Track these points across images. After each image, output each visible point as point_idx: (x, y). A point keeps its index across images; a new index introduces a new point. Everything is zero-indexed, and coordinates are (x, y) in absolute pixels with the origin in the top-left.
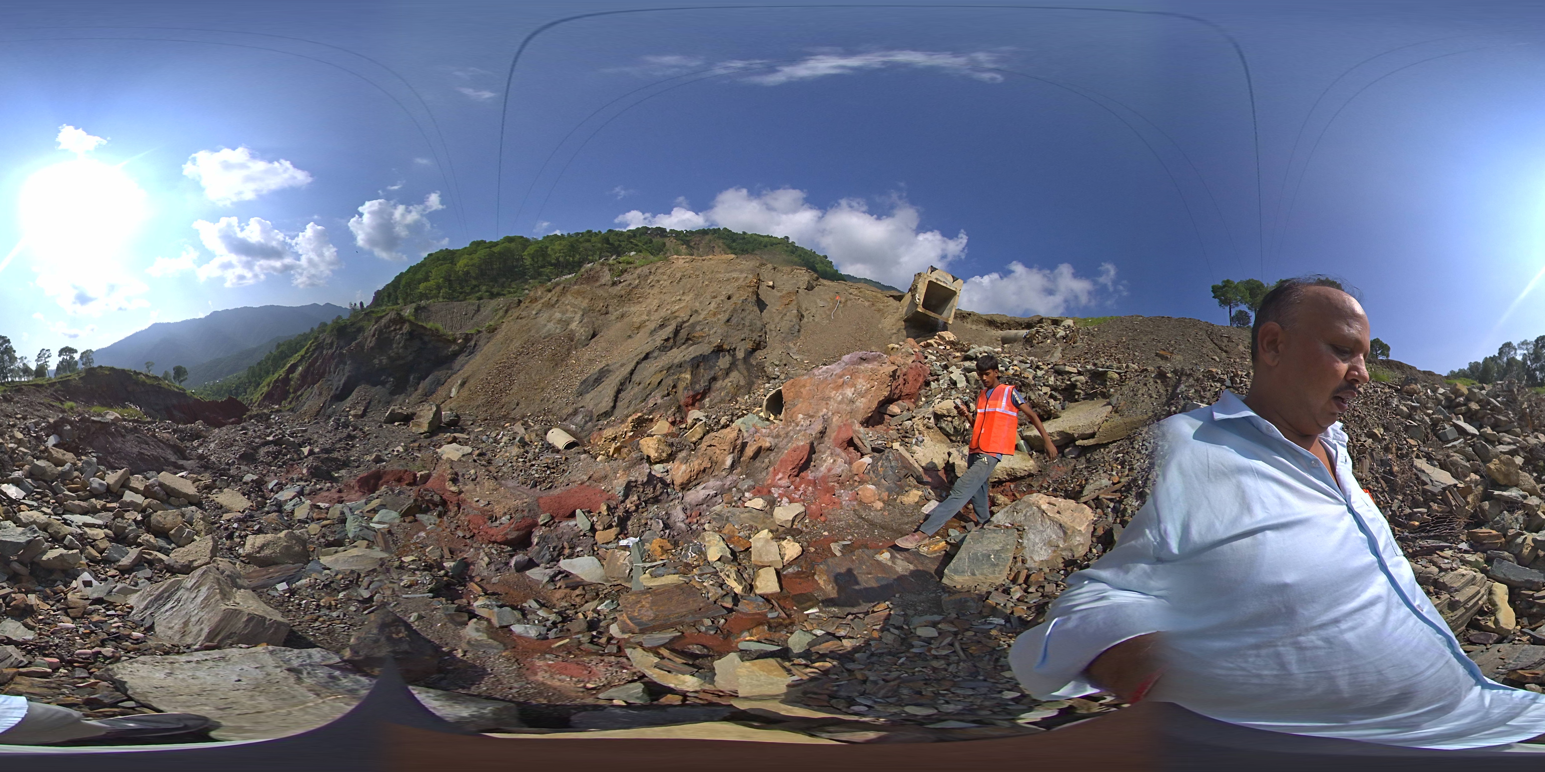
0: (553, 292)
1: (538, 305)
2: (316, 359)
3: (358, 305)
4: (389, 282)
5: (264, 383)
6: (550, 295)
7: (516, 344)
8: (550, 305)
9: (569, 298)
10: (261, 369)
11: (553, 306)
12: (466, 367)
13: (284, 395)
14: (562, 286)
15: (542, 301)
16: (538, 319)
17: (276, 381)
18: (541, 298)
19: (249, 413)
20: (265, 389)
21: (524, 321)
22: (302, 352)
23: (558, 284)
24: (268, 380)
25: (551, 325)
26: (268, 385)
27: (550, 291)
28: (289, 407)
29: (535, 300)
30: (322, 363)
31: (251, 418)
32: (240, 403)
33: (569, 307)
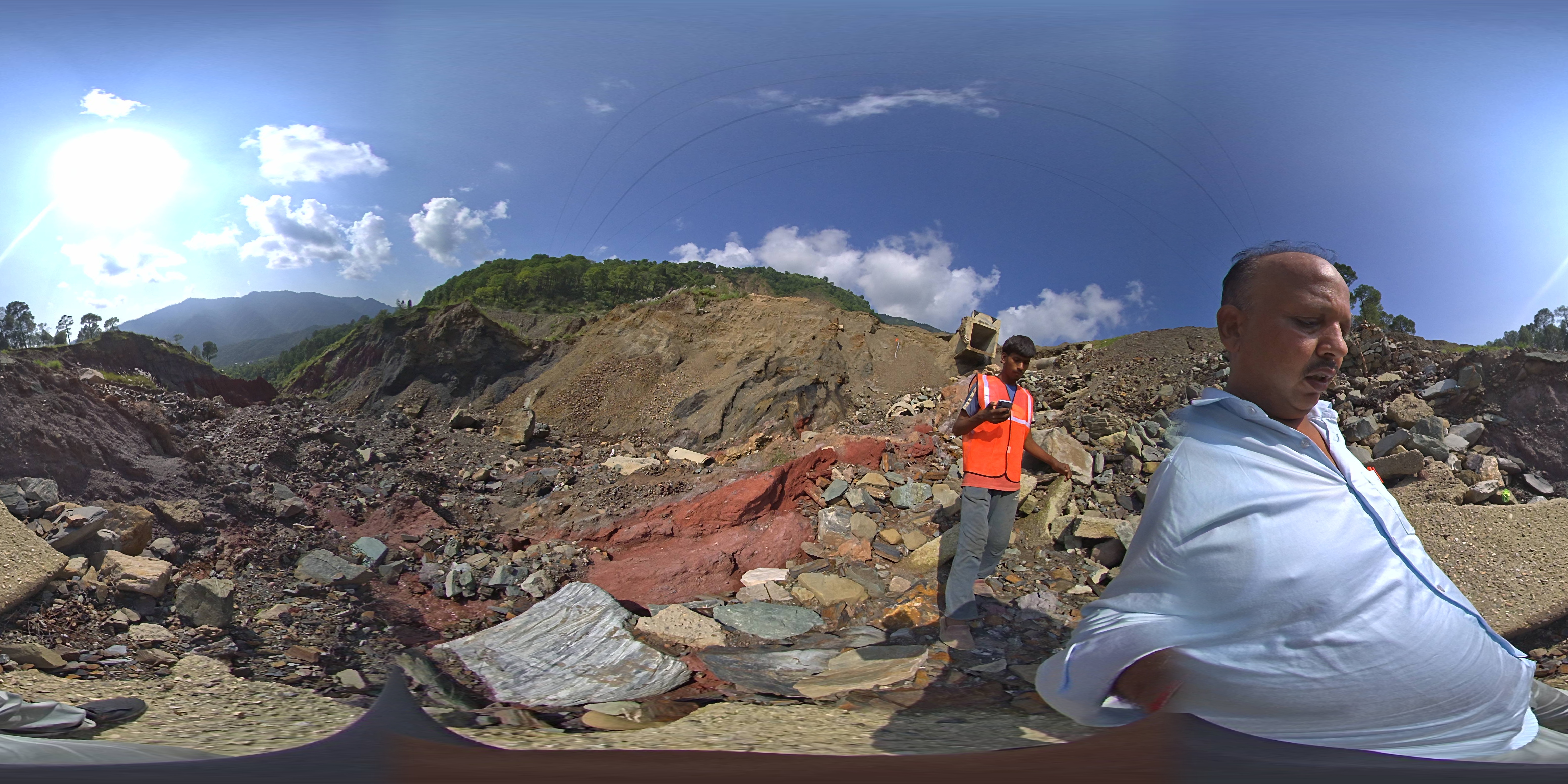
0: (638, 313)
1: (622, 324)
2: (356, 351)
3: (406, 303)
4: (443, 283)
5: (297, 369)
6: (633, 315)
7: (600, 359)
8: (634, 326)
9: (653, 322)
10: (294, 355)
11: (637, 327)
12: (542, 376)
13: (318, 383)
14: (647, 308)
15: (626, 320)
16: (621, 338)
17: (310, 368)
18: (624, 317)
19: (278, 397)
20: (297, 375)
21: (606, 338)
22: (343, 340)
23: (641, 306)
24: (302, 365)
25: (636, 346)
26: (302, 371)
27: (633, 311)
28: (325, 395)
29: (617, 318)
30: (363, 354)
31: (281, 402)
32: (270, 386)
33: (654, 330)
